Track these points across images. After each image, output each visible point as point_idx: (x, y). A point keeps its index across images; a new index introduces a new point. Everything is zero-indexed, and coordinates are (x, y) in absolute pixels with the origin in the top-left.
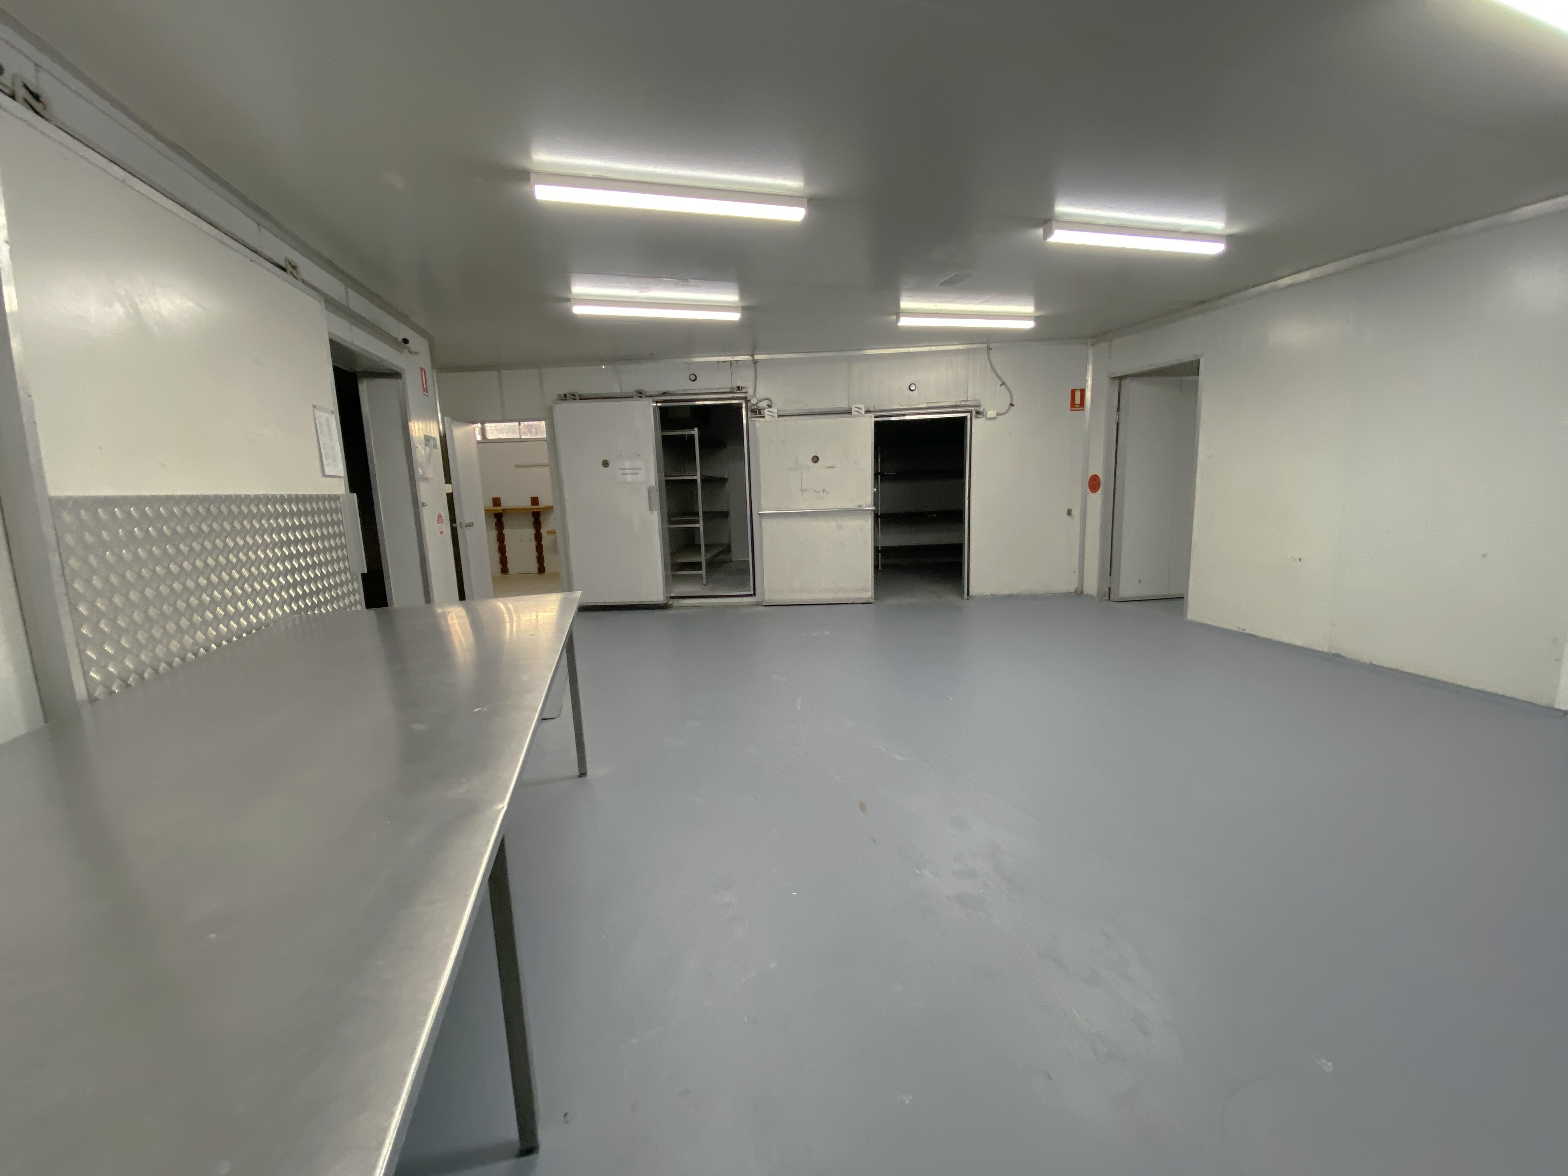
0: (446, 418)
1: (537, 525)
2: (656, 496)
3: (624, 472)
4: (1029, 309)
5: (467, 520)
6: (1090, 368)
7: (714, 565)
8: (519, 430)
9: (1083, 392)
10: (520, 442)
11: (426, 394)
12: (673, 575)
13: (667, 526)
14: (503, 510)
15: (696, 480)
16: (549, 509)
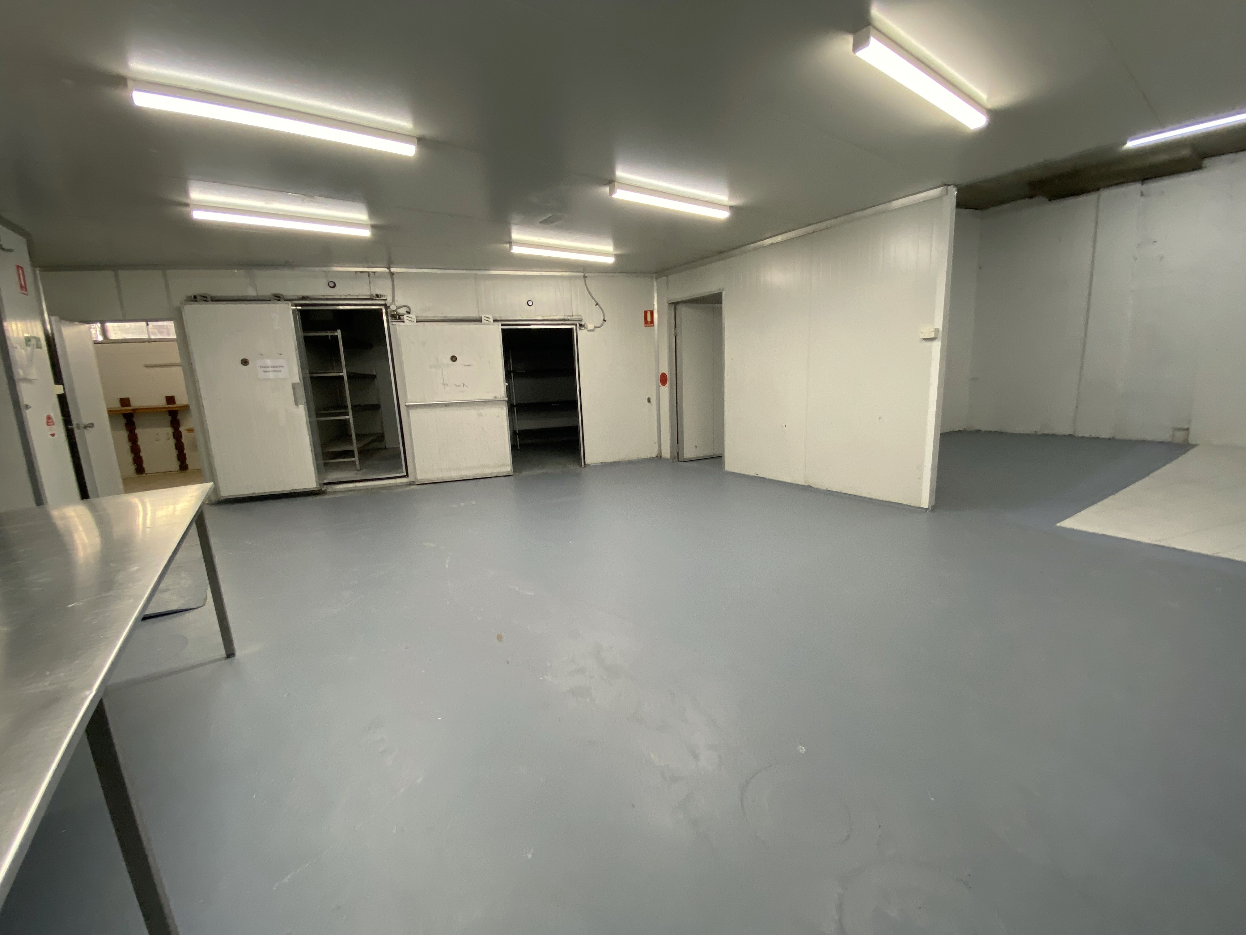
0: (53, 318)
1: (175, 424)
2: (301, 392)
3: (265, 369)
4: (609, 247)
5: (85, 421)
6: (655, 295)
7: (366, 453)
8: (148, 330)
9: (652, 313)
10: (149, 342)
11: (25, 292)
12: (325, 464)
13: (315, 419)
14: (134, 410)
15: (342, 377)
16: (186, 408)
